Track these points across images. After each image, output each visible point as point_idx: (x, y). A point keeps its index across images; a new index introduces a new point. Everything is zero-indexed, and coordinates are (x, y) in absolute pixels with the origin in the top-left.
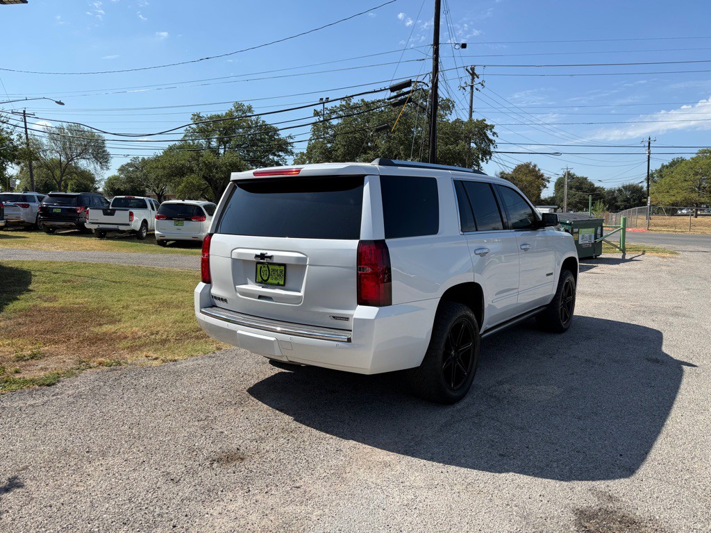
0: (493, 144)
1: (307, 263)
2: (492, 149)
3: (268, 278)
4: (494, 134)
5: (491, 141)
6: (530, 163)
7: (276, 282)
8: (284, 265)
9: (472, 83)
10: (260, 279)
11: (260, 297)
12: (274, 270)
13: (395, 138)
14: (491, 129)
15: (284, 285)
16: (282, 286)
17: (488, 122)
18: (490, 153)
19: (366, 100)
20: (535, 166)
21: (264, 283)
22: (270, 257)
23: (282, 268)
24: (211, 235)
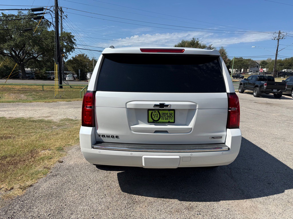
0: (75, 44)
1: (197, 108)
2: (75, 47)
3: (159, 119)
4: (74, 40)
5: (73, 43)
6: (84, 54)
7: (167, 121)
8: (174, 110)
9: (61, 15)
10: (152, 120)
11: (156, 132)
12: (164, 114)
13: (26, 36)
14: (73, 38)
15: (174, 122)
16: (173, 123)
17: (72, 34)
18: (74, 48)
19: (5, 13)
20: (86, 55)
21: (155, 122)
22: (167, 106)
23: (173, 112)
24: (94, 92)
